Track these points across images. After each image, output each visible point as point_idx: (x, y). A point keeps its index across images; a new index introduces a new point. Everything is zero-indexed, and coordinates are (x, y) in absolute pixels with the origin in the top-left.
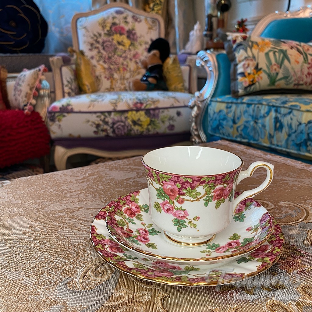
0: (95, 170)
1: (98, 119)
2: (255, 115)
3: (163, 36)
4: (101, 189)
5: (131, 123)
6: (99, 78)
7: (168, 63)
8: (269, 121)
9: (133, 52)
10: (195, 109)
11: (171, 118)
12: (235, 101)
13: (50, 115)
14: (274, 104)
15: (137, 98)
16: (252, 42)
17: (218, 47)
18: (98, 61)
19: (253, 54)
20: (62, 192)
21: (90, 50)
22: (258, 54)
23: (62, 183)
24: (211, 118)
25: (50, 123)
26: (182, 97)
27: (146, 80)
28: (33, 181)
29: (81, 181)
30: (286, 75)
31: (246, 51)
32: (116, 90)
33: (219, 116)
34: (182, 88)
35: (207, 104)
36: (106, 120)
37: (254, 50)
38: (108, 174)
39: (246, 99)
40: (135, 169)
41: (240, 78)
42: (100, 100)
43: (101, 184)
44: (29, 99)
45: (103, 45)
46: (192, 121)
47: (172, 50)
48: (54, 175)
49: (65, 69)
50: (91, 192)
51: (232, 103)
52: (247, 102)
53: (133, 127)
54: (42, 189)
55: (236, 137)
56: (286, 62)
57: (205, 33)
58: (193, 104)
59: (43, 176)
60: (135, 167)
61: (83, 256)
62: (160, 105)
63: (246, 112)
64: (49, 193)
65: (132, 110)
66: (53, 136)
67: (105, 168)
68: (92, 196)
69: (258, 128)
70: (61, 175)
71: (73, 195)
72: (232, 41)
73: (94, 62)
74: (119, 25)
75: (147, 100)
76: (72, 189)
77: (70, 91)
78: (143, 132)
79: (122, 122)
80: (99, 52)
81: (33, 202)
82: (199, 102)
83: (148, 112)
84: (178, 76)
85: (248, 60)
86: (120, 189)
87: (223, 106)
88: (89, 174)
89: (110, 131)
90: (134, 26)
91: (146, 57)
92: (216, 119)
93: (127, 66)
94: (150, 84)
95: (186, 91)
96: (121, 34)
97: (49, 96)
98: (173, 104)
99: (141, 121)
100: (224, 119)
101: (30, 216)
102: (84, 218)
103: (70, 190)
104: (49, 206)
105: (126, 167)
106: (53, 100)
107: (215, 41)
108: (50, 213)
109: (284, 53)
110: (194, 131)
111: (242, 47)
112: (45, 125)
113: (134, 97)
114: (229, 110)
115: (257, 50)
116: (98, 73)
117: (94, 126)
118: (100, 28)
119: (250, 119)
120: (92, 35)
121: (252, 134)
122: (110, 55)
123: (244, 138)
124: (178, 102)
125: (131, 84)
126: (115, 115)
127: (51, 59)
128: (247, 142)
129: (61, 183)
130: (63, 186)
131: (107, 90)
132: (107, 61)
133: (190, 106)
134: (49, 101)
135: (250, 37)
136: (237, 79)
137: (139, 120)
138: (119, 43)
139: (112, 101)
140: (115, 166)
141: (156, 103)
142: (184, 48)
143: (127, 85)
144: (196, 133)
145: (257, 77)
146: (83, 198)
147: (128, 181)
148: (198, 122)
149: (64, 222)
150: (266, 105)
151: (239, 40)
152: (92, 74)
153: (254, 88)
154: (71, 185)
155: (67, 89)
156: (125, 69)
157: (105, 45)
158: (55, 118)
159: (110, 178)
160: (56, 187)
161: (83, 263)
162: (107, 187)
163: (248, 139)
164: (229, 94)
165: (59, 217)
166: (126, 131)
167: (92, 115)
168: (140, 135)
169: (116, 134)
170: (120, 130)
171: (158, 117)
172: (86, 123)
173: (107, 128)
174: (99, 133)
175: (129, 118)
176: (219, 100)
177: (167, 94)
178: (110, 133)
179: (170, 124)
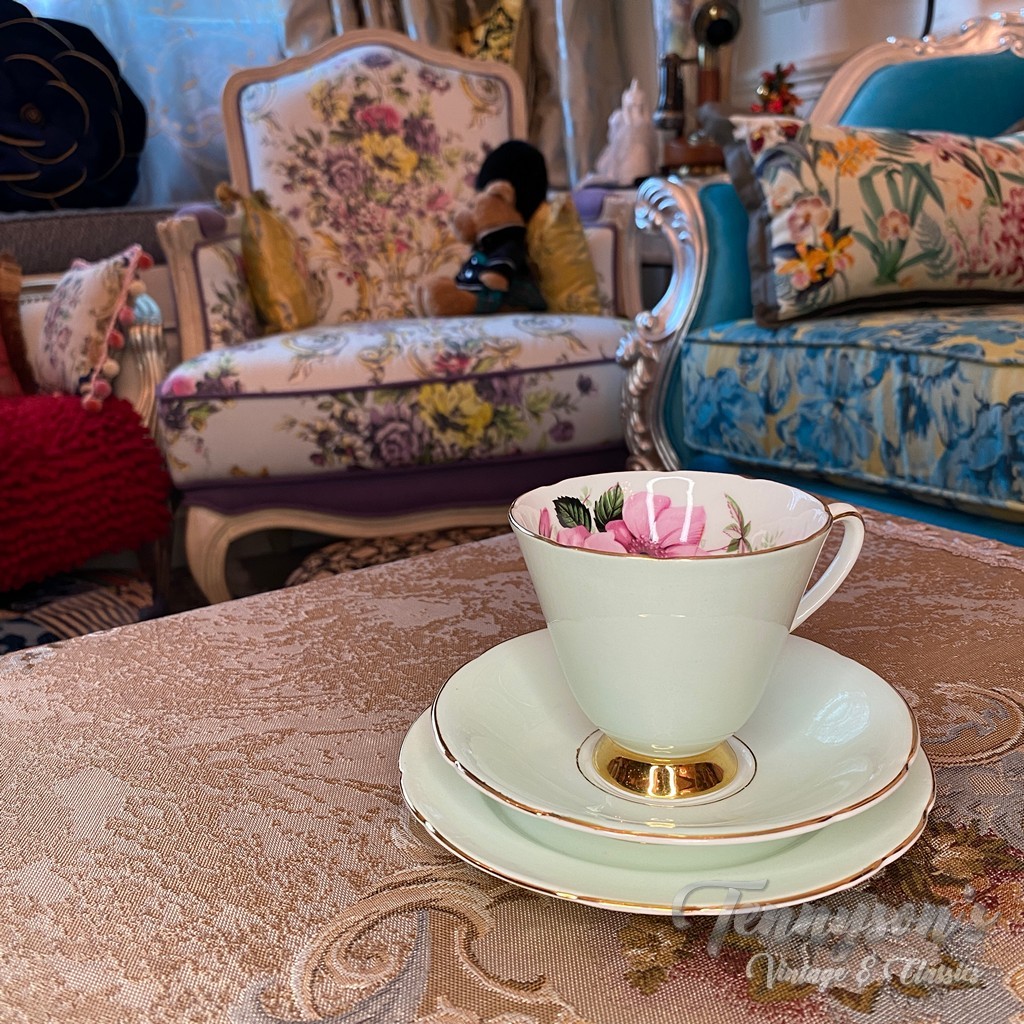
0: (327, 598)
1: (325, 414)
2: (834, 380)
3: (521, 134)
4: (350, 665)
5: (430, 423)
6: (320, 276)
7: (543, 222)
8: (882, 401)
9: (426, 190)
10: (640, 367)
11: (561, 402)
12: (767, 338)
13: (166, 410)
14: (898, 345)
15: (446, 341)
16: (816, 144)
17: (703, 162)
18: (315, 224)
19: (820, 184)
20: (224, 677)
21: (288, 187)
22: (837, 180)
23: (223, 648)
24: (692, 397)
25: (169, 435)
26: (594, 329)
27: (475, 281)
28: (126, 643)
29: (283, 639)
30: (930, 246)
31: (797, 174)
32: (375, 313)
33: (719, 390)
34: (592, 299)
35: (676, 352)
36: (351, 415)
37: (821, 168)
38: (368, 611)
39: (803, 332)
40: (458, 588)
41: (779, 261)
42: (328, 351)
43: (349, 644)
44: (95, 360)
45: (327, 172)
46: (630, 408)
47: (554, 178)
48: (196, 619)
49: (207, 255)
50: (319, 676)
51: (758, 345)
52: (807, 340)
53: (437, 435)
54: (158, 672)
55: (776, 457)
56: (929, 203)
57: (658, 116)
58: (632, 352)
59: (158, 624)
60: (455, 582)
61: (308, 899)
62: (523, 362)
63: (806, 372)
64: (183, 682)
65: (432, 381)
66: (178, 475)
67: (360, 590)
68: (323, 689)
69: (847, 424)
70: (217, 618)
71: (262, 688)
72: (748, 142)
73: (302, 227)
74: (375, 104)
75: (481, 345)
76: (256, 665)
77: (227, 324)
78: (471, 448)
79: (402, 420)
80: (316, 194)
81: (134, 718)
82: (649, 346)
83: (484, 384)
84: (575, 262)
85: (805, 202)
86: (413, 661)
87: (729, 357)
88: (307, 613)
89: (363, 452)
90: (427, 104)
91: (471, 206)
92: (707, 401)
93: (410, 235)
94: (487, 291)
95: (606, 311)
96: (385, 133)
97: (160, 346)
98: (565, 356)
99: (464, 416)
100: (735, 399)
101: (125, 769)
102: (301, 765)
103: (250, 672)
104: (186, 728)
105: (428, 581)
106: (175, 358)
107: (693, 140)
108: (191, 753)
109: (922, 173)
110: (637, 439)
111: (785, 160)
112: (152, 442)
113: (439, 338)
114: (750, 367)
115: (834, 170)
116: (314, 264)
117: (313, 437)
118: (317, 114)
119: (820, 395)
120: (292, 141)
121: (828, 445)
122: (352, 202)
123: (803, 459)
124: (583, 347)
125: (426, 295)
126: (376, 399)
127: (161, 225)
128: (814, 472)
129: (219, 648)
130: (225, 656)
131: (346, 317)
132: (342, 220)
133: (622, 357)
134: (162, 361)
135: (808, 127)
136: (773, 266)
137: (457, 410)
138: (381, 162)
139: (365, 352)
140: (392, 582)
141: (508, 354)
142: (593, 169)
143: (413, 297)
144: (645, 446)
145: (837, 257)
146: (295, 697)
147: (435, 630)
148: (650, 410)
149: (237, 785)
150: (870, 348)
151: (773, 140)
152: (296, 265)
153: (828, 293)
154: (253, 654)
155: (216, 322)
156: (402, 246)
157: (334, 169)
158: (183, 418)
159: (379, 622)
160: (204, 662)
161: (309, 925)
162: (370, 654)
163: (817, 461)
164: (748, 316)
165: (221, 765)
166: (415, 449)
167: (303, 403)
168: (461, 459)
169: (382, 459)
170: (396, 448)
171: (520, 400)
172: (283, 429)
173: (355, 442)
174: (329, 459)
175: (423, 408)
176: (715, 336)
177: (542, 323)
178: (363, 459)
179: (557, 419)
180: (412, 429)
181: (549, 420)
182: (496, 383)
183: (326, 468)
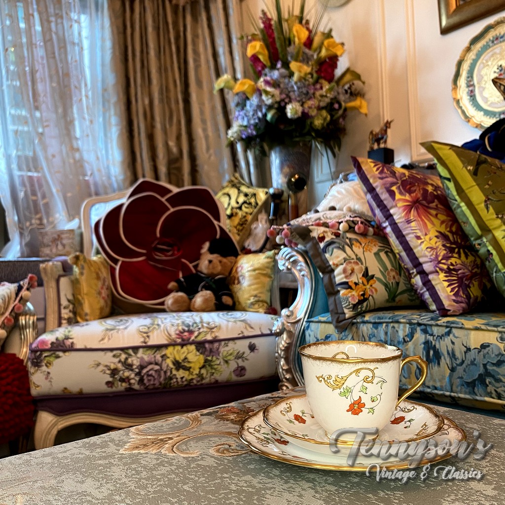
2: (389, 339)
8: (414, 349)
10: (285, 336)
15: (183, 323)
25: (32, 370)
35: (303, 328)
36: (130, 361)
39: (369, 317)
42: (122, 327)
46: (280, 356)
52: (373, 321)
58: (280, 328)
62: (221, 335)
63: (373, 335)
65: (174, 344)
72: (317, 238)
75: (201, 325)
82: (289, 324)
83: (200, 346)
87: (331, 329)
98: (242, 332)
99: (189, 362)
110: (284, 373)
113: (179, 322)
117: (108, 372)
124: (252, 328)
126: (144, 353)
133: (276, 331)
139: (141, 328)
141: (213, 330)
144: (288, 376)
145: (370, 288)
148: (291, 358)
153: (367, 305)
158: (41, 361)
166: (162, 379)
167: (106, 353)
168: (186, 385)
169: (145, 384)
170: (152, 378)
171: (219, 354)
172: (93, 367)
173: (130, 375)
174: (116, 385)
175: (168, 358)
176: (323, 319)
177: (232, 315)
178: (134, 384)
179: (238, 364)
180: (161, 369)
181: (233, 365)
182: (207, 345)
183: (114, 389)
